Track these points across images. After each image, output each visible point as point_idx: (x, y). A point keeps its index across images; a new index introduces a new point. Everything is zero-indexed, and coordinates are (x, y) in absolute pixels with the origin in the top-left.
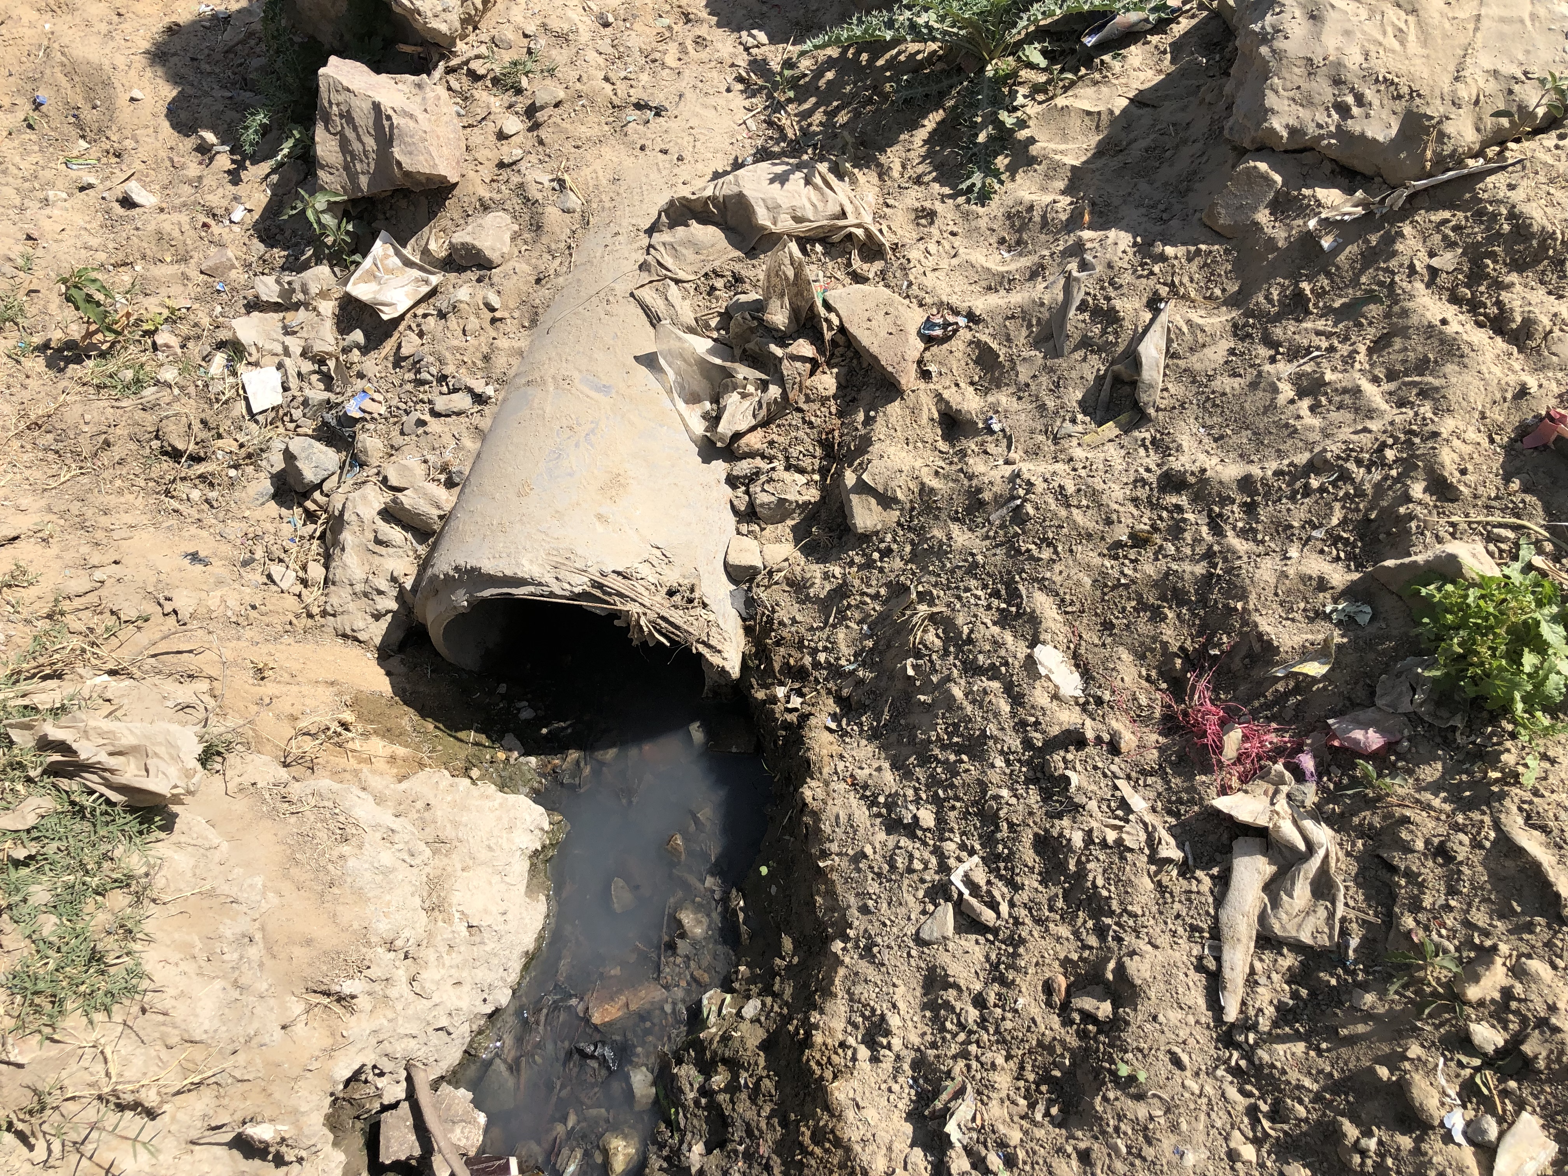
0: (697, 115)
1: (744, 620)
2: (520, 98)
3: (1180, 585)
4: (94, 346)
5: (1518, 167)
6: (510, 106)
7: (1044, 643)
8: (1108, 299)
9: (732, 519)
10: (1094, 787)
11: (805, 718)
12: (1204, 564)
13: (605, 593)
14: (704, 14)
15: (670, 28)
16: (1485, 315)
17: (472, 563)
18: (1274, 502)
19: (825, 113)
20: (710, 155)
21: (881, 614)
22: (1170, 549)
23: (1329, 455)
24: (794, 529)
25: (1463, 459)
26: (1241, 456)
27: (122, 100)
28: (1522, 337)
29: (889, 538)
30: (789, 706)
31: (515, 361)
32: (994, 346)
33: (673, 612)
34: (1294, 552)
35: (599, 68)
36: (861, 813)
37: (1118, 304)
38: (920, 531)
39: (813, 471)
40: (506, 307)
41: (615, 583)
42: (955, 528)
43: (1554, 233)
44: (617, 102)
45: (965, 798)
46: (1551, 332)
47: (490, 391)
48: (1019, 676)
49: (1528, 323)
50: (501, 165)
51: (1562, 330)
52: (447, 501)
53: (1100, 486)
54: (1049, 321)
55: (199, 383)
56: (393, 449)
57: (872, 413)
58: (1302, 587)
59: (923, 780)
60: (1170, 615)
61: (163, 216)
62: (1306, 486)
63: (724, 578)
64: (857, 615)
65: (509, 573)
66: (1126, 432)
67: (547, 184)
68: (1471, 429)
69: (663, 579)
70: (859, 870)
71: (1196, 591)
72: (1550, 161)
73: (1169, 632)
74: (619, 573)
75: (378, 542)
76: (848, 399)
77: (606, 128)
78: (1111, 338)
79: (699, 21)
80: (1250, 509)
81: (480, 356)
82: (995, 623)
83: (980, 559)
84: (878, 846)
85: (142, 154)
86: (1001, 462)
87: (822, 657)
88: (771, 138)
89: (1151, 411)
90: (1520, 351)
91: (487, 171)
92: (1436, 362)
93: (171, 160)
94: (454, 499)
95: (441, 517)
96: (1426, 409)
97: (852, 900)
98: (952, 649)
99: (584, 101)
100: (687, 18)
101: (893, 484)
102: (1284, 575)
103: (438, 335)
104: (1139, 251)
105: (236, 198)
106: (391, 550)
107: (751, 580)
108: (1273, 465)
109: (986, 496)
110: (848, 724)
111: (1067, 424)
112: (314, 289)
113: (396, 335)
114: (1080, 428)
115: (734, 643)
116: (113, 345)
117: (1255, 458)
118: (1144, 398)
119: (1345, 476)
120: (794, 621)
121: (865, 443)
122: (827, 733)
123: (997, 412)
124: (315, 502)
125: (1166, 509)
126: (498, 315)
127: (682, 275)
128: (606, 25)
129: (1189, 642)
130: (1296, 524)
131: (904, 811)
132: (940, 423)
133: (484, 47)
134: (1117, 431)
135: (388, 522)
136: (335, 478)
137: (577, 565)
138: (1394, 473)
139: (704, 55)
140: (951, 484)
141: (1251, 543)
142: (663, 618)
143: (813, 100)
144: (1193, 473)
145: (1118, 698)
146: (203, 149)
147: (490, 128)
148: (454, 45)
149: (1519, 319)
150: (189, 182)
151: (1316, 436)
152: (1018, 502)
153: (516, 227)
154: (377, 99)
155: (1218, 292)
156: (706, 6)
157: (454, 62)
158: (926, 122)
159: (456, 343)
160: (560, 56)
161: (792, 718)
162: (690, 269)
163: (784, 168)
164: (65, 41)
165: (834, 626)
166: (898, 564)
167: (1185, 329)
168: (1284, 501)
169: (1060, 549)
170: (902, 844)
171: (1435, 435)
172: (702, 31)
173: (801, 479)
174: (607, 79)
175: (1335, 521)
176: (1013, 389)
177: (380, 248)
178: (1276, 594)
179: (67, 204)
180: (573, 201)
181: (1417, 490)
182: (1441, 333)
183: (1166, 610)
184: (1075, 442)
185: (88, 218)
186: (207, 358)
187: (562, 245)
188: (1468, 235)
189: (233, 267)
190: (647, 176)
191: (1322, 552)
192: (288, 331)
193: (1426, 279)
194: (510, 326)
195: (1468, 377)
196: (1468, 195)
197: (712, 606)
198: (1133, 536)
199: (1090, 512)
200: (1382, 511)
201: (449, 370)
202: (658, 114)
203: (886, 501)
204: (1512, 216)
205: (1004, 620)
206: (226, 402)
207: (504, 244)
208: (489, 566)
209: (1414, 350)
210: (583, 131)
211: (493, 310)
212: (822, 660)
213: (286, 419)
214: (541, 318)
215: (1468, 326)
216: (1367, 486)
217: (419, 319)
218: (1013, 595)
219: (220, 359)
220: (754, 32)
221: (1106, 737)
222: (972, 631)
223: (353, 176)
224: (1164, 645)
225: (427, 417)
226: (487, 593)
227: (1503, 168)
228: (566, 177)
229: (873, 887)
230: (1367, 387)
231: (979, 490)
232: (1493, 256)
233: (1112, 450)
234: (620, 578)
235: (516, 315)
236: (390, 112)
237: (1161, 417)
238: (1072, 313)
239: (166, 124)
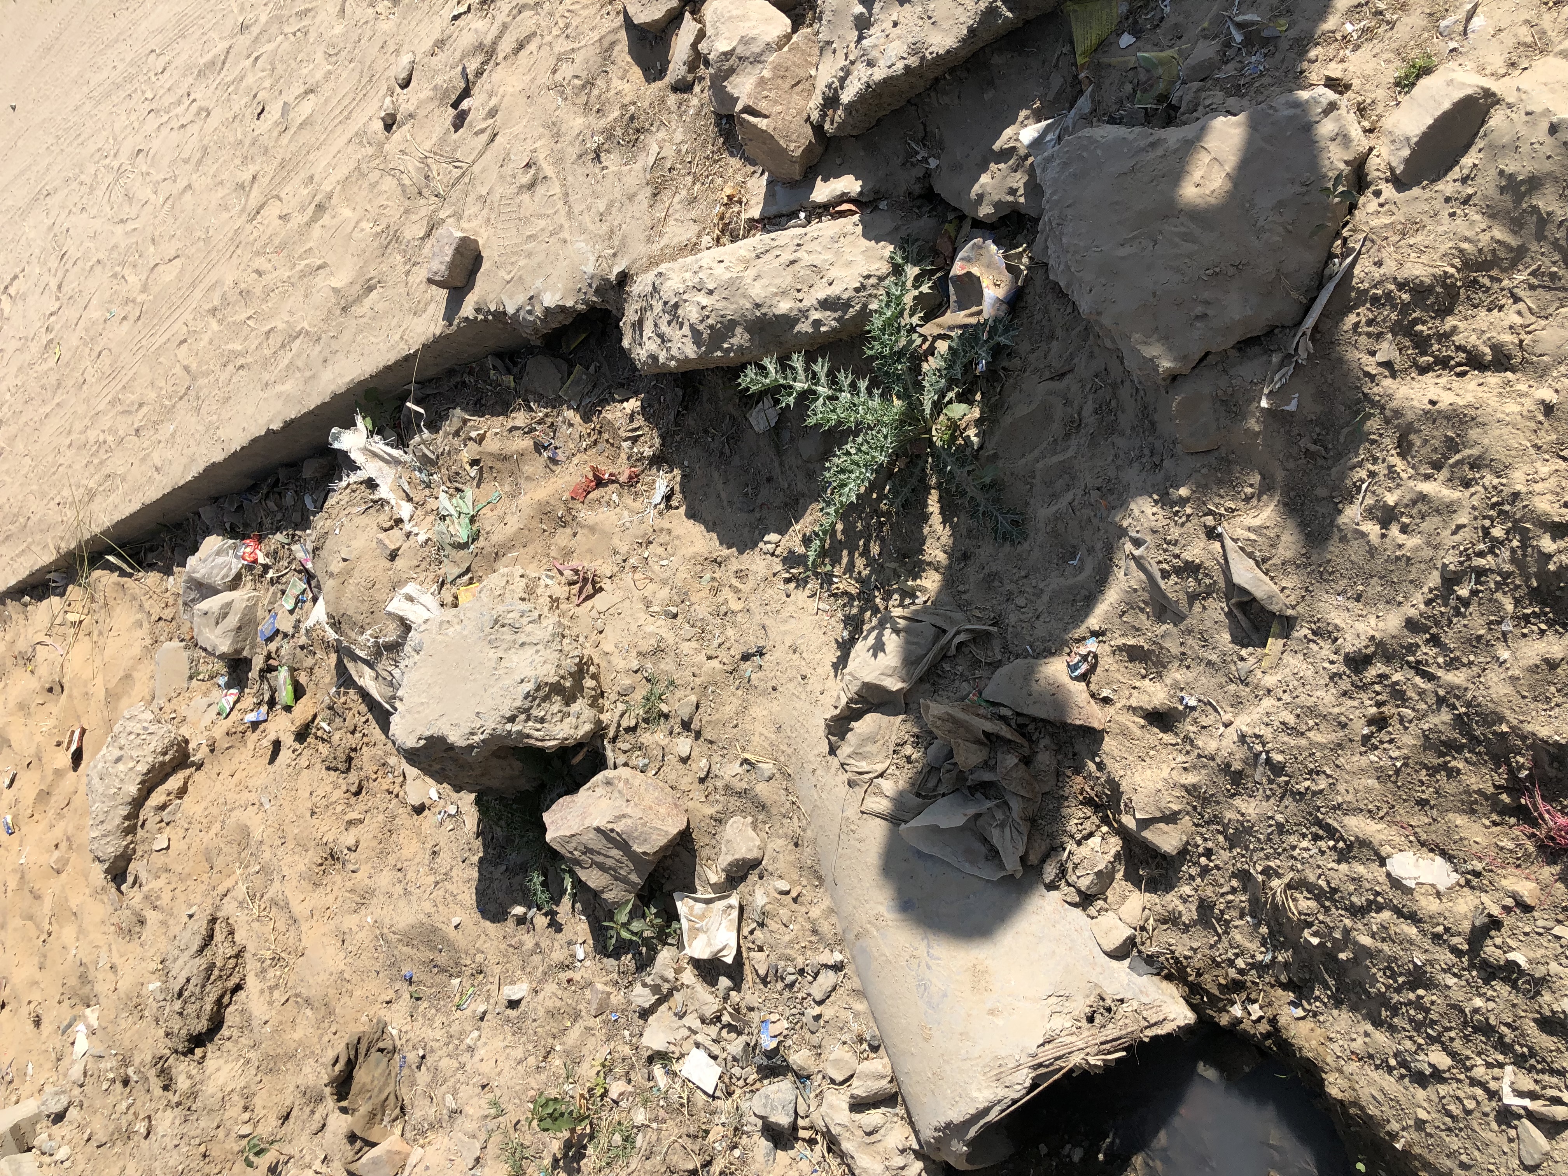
0: (785, 633)
1: (1158, 974)
2: (672, 721)
3: (1443, 738)
4: (582, 1136)
5: (1368, 244)
6: (671, 733)
7: (1389, 856)
8: (1177, 556)
9: (1078, 912)
10: (1542, 952)
11: (1273, 1021)
12: (1444, 709)
13: (1047, 1066)
14: (726, 552)
15: (713, 579)
16: (1460, 364)
17: (943, 1120)
18: (1449, 626)
19: (861, 555)
20: (819, 656)
21: (1250, 901)
22: (1408, 712)
23: (1452, 567)
24: (1127, 877)
25: (1557, 494)
26: (1388, 602)
27: (452, 934)
28: (1504, 361)
29: (1199, 840)
30: (1254, 1017)
31: (834, 919)
32: (1131, 642)
33: (1105, 1032)
34: (1504, 654)
35: (698, 651)
36: (1389, 1083)
37: (1187, 556)
38: (1216, 819)
39: (1098, 827)
40: (793, 883)
41: (1047, 1054)
42: (1237, 802)
43: (1445, 273)
44: (729, 668)
45: (1453, 1025)
46: (1521, 341)
47: (838, 957)
48: (1398, 899)
49: (1497, 348)
50: (702, 780)
51: (1529, 333)
52: (884, 1067)
53: (1310, 702)
54: (1151, 598)
55: (662, 1103)
56: (818, 1050)
57: (1097, 759)
58: (1538, 677)
59: (1407, 1027)
60: (1460, 765)
61: (541, 995)
62: (1459, 598)
63: (1114, 963)
64: (1235, 913)
65: (973, 1111)
66: (1287, 637)
67: (740, 770)
68: (1538, 465)
69: (1076, 1013)
70: (1431, 1135)
71: (1460, 733)
72: (1387, 220)
73: (1473, 780)
74: (1043, 1045)
75: (869, 1134)
76: (1070, 755)
77: (740, 692)
78: (1207, 581)
79: (727, 559)
80: (1435, 641)
81: (808, 933)
82: (1339, 862)
83: (1279, 818)
84: (1425, 1105)
85: (493, 959)
86: (1222, 729)
87: (1240, 963)
88: (844, 605)
89: (1290, 612)
90: (1514, 372)
91: (698, 794)
92: (1458, 435)
93: (511, 946)
94: (886, 1060)
95: (891, 1082)
96: (1490, 479)
97: (1449, 1163)
98: (1327, 904)
99: (711, 689)
100: (717, 562)
101: (1163, 804)
102: (1514, 679)
103: (772, 941)
104: (1164, 504)
105: (570, 943)
106: (882, 1131)
107: (1134, 944)
108: (1418, 599)
109: (1237, 766)
110: (1310, 1004)
111: (1240, 665)
112: (670, 975)
113: (746, 962)
114: (1252, 660)
115: (1169, 1000)
116: (591, 1124)
117: (1400, 598)
118: (1275, 608)
119: (1481, 573)
120: (1195, 950)
121: (1114, 786)
122: (1301, 1023)
123: (1182, 689)
124: (804, 1128)
125: (1374, 683)
126: (794, 894)
127: (880, 768)
128: (675, 616)
129: (1496, 777)
130: (1482, 632)
131: (1418, 1065)
132: (1151, 724)
133: (619, 704)
134: (1281, 642)
135: (862, 1112)
136: (800, 1099)
137: (1011, 1066)
138: (1515, 543)
139: (751, 583)
140: (1203, 772)
141: (1464, 669)
142: (1102, 1043)
143: (845, 553)
144: (1366, 647)
145: (1487, 860)
146: (521, 920)
147: (671, 759)
148: (601, 722)
149: (1488, 350)
150: (533, 953)
151: (1428, 553)
152: (1264, 756)
153: (750, 819)
154: (595, 825)
155: (1248, 490)
156: (721, 544)
157: (611, 733)
158: (931, 509)
159: (787, 938)
160: (667, 665)
161: (1264, 1027)
162: (881, 757)
163: (874, 634)
164: (387, 922)
165: (1226, 933)
166: (1225, 855)
167: (1253, 536)
168: (1455, 620)
169: (1328, 772)
170: (1442, 1093)
171: (1516, 495)
172: (734, 565)
173: (1095, 841)
174: (710, 658)
175: (1510, 608)
176: (1176, 664)
177: (683, 906)
178: (1524, 697)
179: (483, 1040)
180: (767, 768)
181: (1547, 544)
182: (1439, 412)
183: (1454, 763)
184: (1259, 673)
185: (502, 1037)
186: (650, 1078)
187: (788, 804)
188: (1384, 321)
189: (609, 994)
190: (795, 708)
191: (1524, 635)
192: (681, 1016)
193: (1387, 373)
194: (808, 894)
195: (1495, 431)
196: (1353, 294)
197: (1127, 995)
198: (1371, 722)
199: (1322, 727)
200: (1538, 576)
201: (800, 962)
202: (762, 655)
203: (1171, 818)
204: (1401, 286)
205: (1343, 856)
206: (689, 1101)
207: (753, 840)
208: (957, 1115)
209: (1433, 437)
210: (729, 710)
211: (788, 893)
212: (1243, 966)
213: (734, 1080)
214: (822, 873)
215: (1455, 385)
216: (1507, 567)
217: (750, 938)
218: (1331, 832)
219: (658, 1070)
220: (766, 538)
221: (1509, 902)
222: (1328, 883)
223: (625, 880)
224: (1480, 792)
225: (817, 1010)
226: (972, 1132)
227: (1359, 253)
228: (747, 756)
229: (1454, 1143)
230: (1427, 487)
231: (1228, 765)
232: (1416, 321)
233: (1292, 661)
234: (1047, 1047)
235: (804, 883)
236: (610, 826)
237: (1301, 611)
238: (1162, 584)
239: (488, 923)
